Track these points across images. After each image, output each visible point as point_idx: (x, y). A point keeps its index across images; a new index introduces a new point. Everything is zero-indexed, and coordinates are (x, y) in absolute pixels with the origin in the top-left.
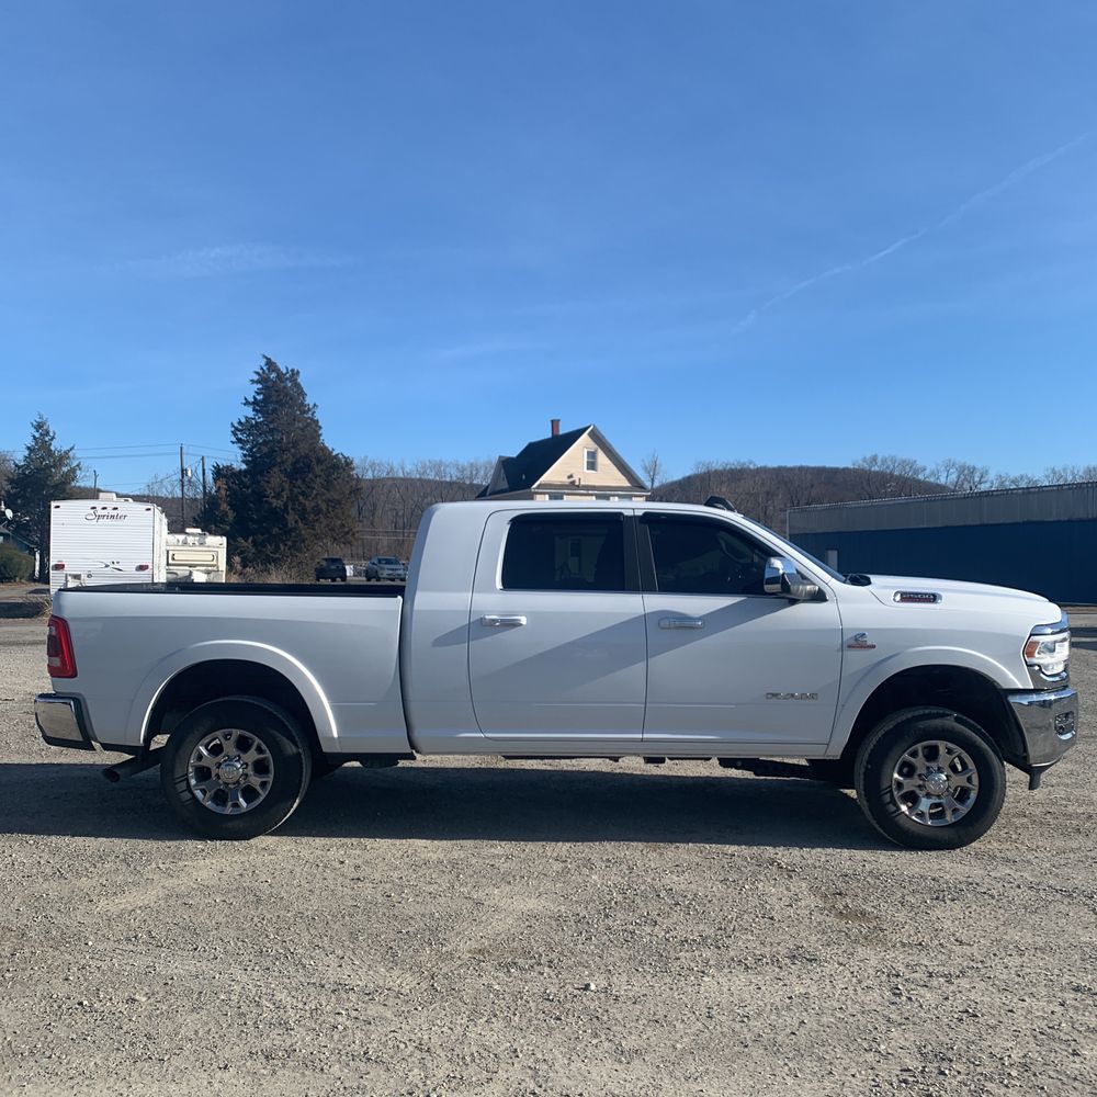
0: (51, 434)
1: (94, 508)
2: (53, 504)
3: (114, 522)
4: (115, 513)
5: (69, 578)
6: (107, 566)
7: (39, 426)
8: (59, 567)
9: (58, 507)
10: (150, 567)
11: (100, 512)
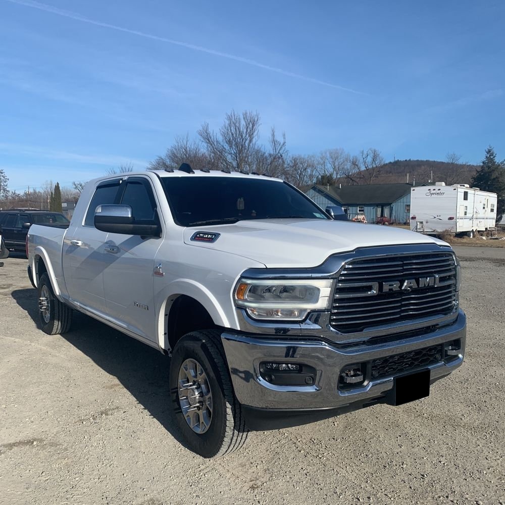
0: (494, 155)
1: (429, 190)
2: (412, 189)
3: (439, 196)
4: (439, 192)
5: (418, 223)
6: (435, 218)
7: (489, 151)
8: (414, 218)
9: (414, 190)
10: (455, 218)
11: (432, 192)
